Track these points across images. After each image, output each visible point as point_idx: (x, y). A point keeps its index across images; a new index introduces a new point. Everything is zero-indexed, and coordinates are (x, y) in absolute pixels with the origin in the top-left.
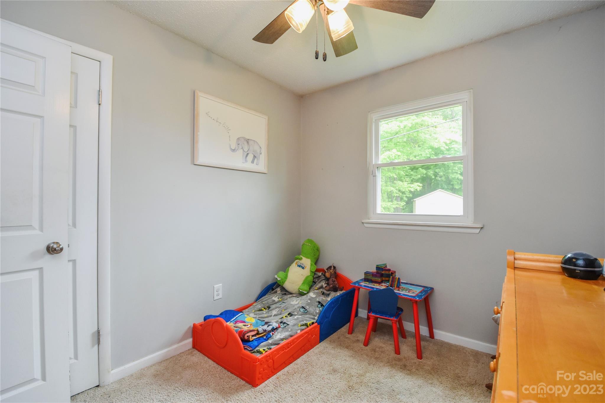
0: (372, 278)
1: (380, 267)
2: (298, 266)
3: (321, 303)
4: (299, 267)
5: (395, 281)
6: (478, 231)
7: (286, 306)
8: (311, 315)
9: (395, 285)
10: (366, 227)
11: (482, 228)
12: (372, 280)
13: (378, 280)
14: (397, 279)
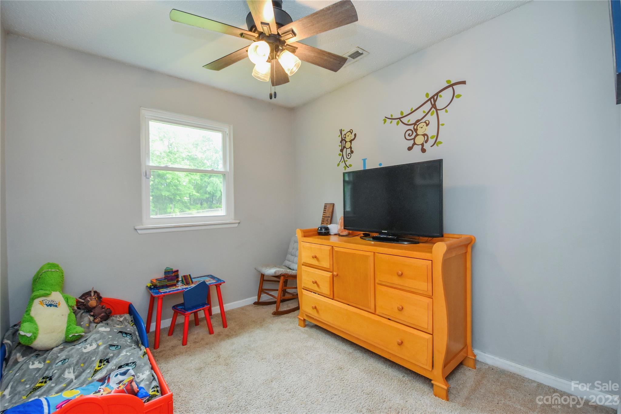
0: (167, 283)
1: (169, 270)
2: (48, 306)
3: (124, 332)
4: (51, 306)
5: (188, 278)
6: (236, 225)
7: (82, 359)
8: (126, 347)
9: (189, 281)
10: (139, 234)
11: (239, 223)
12: (168, 284)
13: (174, 283)
14: (188, 276)
